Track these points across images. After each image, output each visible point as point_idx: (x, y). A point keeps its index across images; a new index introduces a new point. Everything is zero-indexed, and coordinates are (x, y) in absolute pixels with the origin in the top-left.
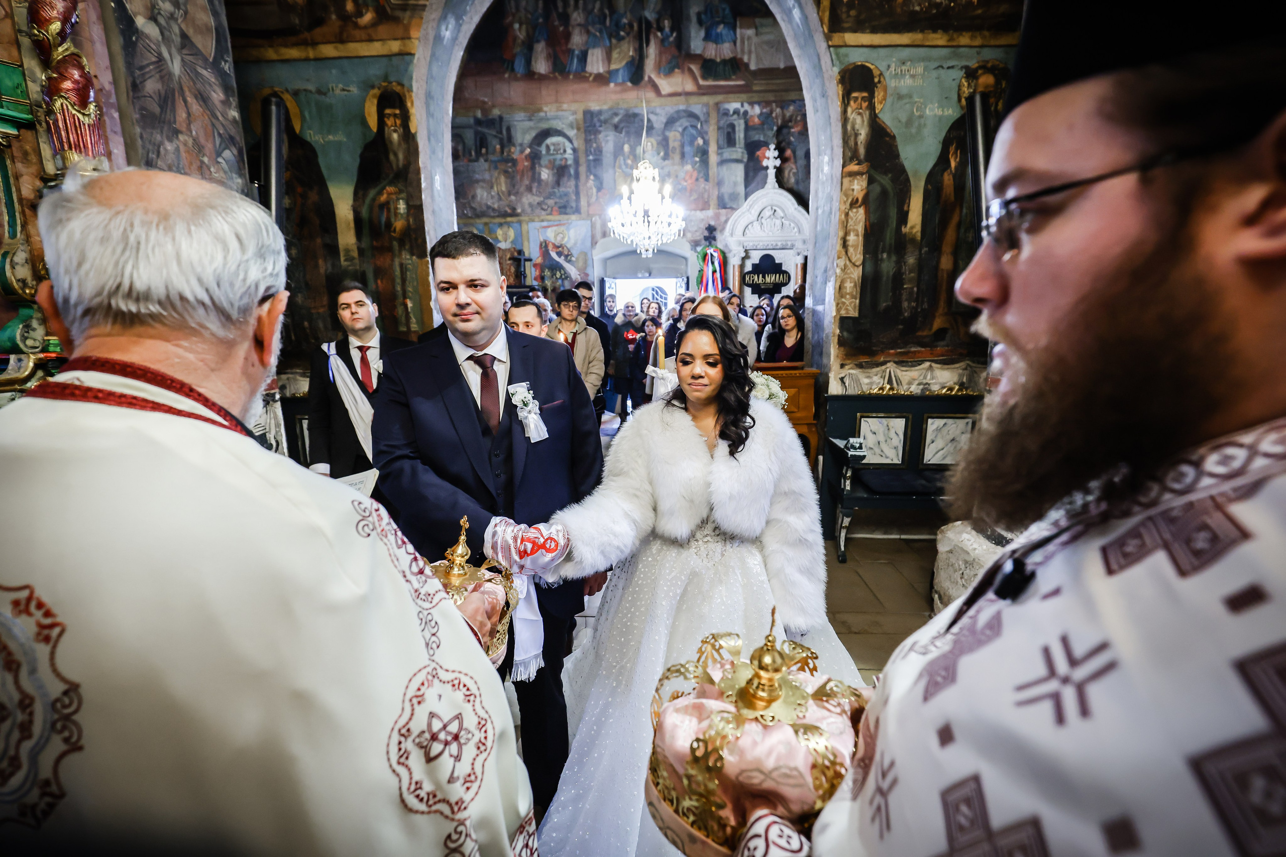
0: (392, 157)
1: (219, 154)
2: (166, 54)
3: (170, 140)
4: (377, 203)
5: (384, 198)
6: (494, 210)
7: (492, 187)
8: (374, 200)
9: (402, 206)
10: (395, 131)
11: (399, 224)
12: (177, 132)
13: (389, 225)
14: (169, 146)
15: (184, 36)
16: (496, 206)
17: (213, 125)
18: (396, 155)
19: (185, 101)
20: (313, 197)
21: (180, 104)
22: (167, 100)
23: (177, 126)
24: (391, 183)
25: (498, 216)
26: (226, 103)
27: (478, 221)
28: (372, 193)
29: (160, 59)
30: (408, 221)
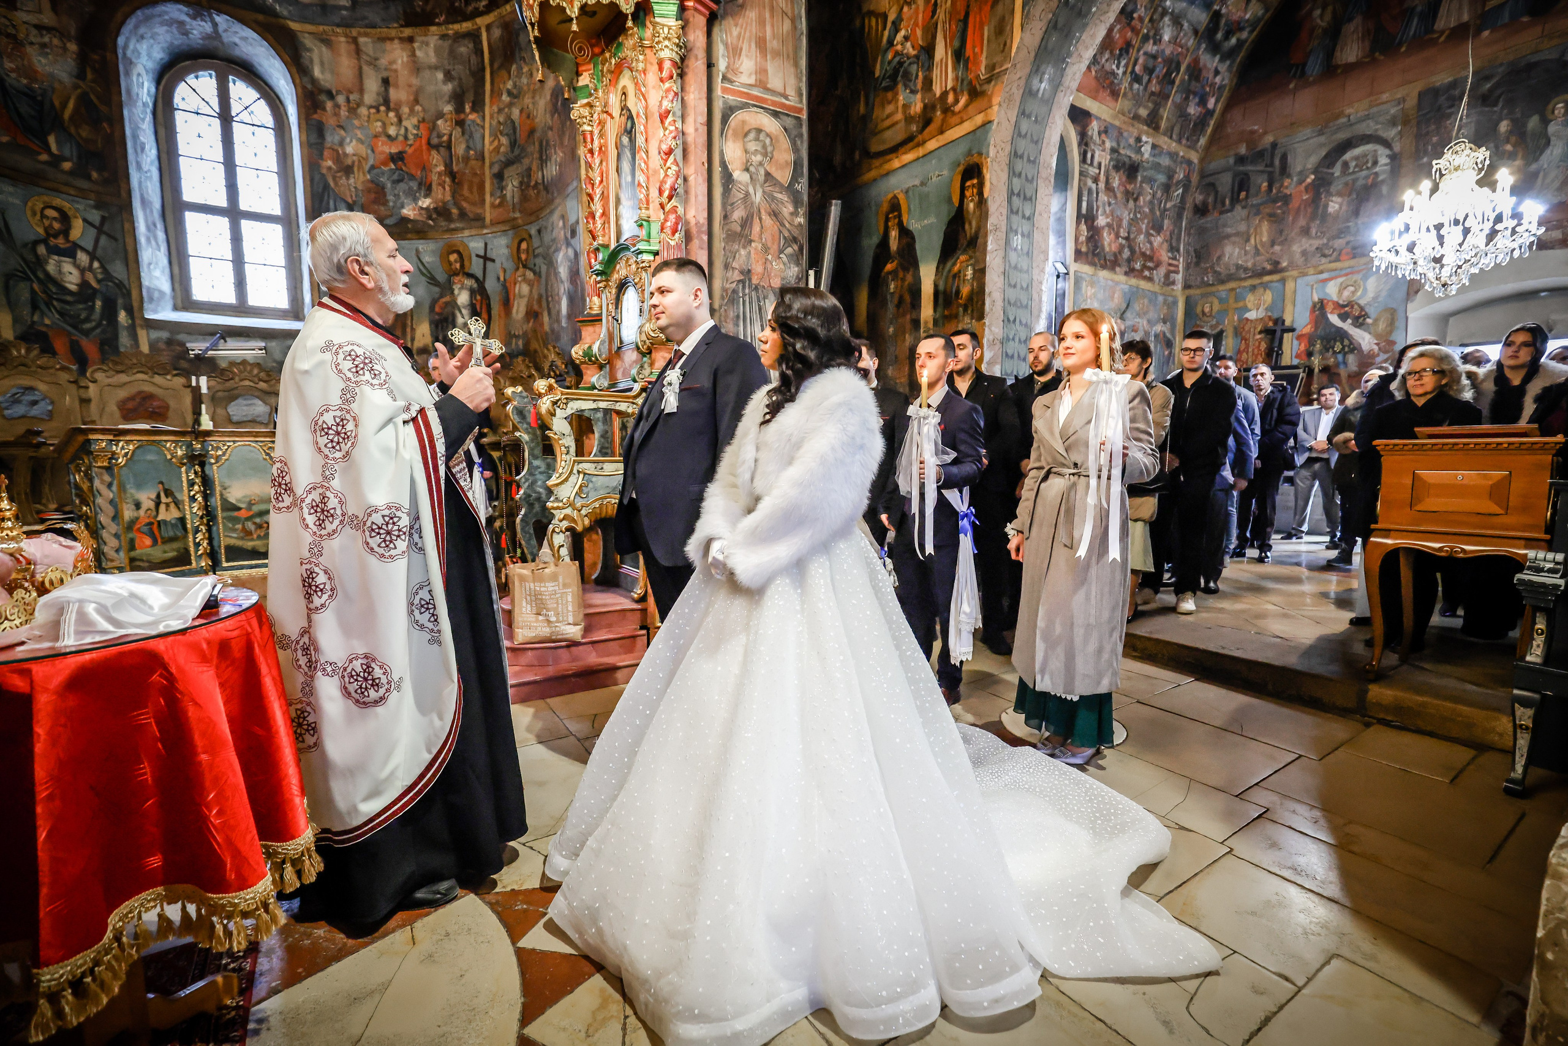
0: (967, 226)
1: (781, 252)
2: (751, 190)
3: (744, 247)
4: (952, 273)
5: (956, 268)
6: (1246, 269)
7: (1248, 240)
8: (950, 271)
9: (970, 272)
10: (972, 200)
11: (965, 290)
12: (751, 241)
13: (958, 292)
14: (743, 252)
15: (768, 174)
16: (1250, 265)
17: (781, 232)
18: (970, 224)
19: (760, 219)
20: (909, 278)
21: (756, 220)
22: (746, 223)
23: (752, 238)
24: (965, 251)
25: (1250, 277)
26: (795, 214)
27: (1221, 288)
28: (949, 264)
29: (747, 194)
30: (972, 285)
